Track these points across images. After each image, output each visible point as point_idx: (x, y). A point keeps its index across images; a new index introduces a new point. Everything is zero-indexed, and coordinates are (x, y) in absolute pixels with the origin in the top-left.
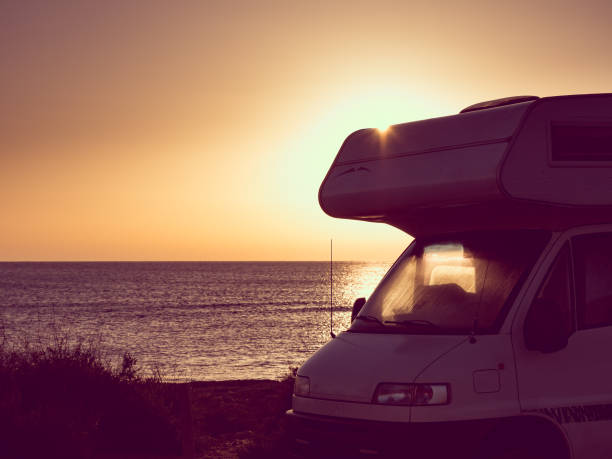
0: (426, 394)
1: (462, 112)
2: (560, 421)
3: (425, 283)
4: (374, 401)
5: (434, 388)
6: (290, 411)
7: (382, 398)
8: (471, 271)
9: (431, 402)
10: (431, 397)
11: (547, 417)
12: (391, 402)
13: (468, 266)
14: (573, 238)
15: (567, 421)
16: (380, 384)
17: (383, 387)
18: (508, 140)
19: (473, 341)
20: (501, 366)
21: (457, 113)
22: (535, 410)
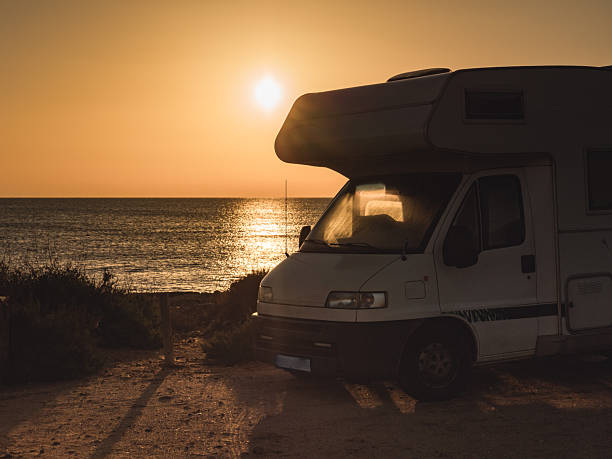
0: (369, 300)
1: (390, 80)
2: (470, 320)
3: (361, 214)
4: (327, 306)
5: (374, 295)
6: (256, 314)
7: (333, 303)
8: (399, 205)
9: (372, 306)
10: (372, 302)
11: (460, 317)
12: (341, 307)
13: (396, 201)
14: (479, 179)
15: (476, 321)
16: (332, 292)
17: (333, 295)
18: (432, 103)
19: (404, 259)
20: (426, 278)
21: (385, 81)
22: (452, 313)
